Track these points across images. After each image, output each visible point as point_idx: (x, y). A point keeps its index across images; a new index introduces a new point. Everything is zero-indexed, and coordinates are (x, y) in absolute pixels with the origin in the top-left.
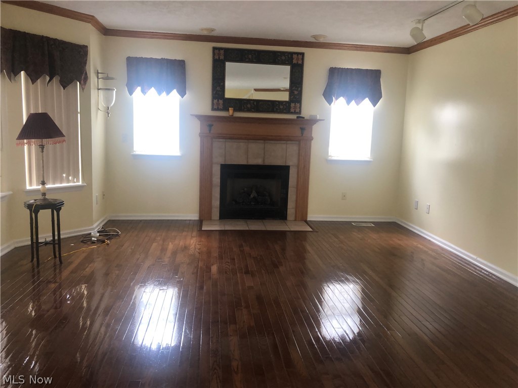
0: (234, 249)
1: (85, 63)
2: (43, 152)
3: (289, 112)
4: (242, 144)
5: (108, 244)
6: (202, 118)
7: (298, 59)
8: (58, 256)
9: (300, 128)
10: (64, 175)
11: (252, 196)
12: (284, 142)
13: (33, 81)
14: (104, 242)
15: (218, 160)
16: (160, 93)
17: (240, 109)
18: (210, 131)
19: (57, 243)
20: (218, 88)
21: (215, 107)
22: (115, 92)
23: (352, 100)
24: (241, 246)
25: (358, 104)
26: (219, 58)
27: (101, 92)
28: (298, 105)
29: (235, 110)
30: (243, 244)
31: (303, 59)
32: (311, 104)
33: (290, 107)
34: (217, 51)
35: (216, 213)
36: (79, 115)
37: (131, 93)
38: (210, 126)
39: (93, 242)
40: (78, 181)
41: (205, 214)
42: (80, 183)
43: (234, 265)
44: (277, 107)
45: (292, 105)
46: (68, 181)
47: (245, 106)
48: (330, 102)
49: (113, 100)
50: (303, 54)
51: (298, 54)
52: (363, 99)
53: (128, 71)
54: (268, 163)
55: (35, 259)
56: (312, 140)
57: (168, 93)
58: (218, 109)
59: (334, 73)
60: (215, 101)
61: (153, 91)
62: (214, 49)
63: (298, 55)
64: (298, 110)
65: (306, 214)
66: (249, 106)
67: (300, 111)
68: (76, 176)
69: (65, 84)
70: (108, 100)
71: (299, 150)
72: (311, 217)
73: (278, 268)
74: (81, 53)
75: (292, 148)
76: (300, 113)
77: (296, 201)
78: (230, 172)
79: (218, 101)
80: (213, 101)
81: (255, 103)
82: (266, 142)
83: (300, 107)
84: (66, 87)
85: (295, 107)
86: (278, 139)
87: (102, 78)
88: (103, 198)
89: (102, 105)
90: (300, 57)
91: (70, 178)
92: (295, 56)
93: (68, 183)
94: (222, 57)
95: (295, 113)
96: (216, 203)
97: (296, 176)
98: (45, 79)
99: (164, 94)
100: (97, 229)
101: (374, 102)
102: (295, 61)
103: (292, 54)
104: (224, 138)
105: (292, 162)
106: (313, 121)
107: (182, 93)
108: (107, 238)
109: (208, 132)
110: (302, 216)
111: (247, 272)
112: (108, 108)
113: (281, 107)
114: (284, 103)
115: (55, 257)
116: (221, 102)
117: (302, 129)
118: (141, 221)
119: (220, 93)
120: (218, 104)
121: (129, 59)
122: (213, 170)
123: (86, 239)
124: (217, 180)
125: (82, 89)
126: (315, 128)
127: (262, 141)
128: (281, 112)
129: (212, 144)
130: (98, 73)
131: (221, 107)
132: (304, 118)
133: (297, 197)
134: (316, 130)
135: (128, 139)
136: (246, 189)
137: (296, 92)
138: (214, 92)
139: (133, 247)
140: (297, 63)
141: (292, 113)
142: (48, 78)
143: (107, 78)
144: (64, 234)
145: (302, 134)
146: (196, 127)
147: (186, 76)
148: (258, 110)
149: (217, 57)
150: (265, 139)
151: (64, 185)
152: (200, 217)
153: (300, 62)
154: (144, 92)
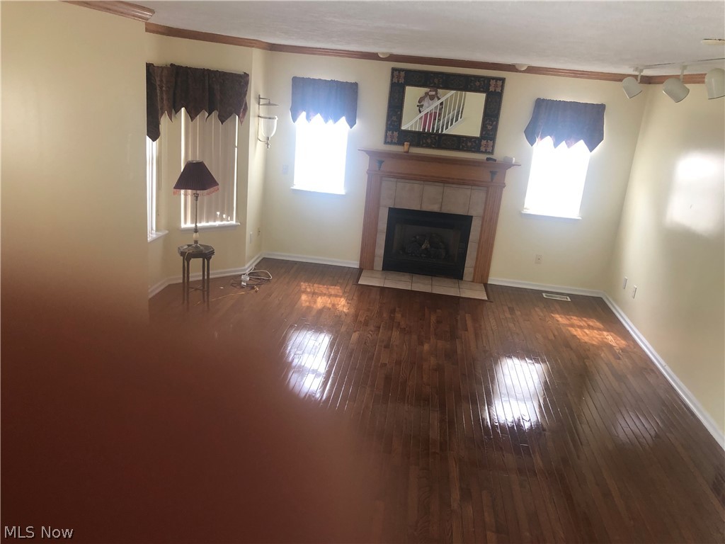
0: (385, 315)
1: (246, 94)
2: (197, 200)
3: (478, 151)
4: (417, 186)
5: (256, 291)
6: (372, 154)
7: (496, 86)
8: (206, 300)
9: (491, 172)
10: (218, 213)
11: (423, 247)
12: (470, 187)
13: (192, 119)
14: (253, 288)
15: (387, 203)
16: (326, 121)
17: (418, 145)
18: (380, 167)
19: (206, 282)
20: (394, 118)
21: (389, 140)
22: (276, 121)
23: (561, 141)
24: (393, 311)
25: (569, 146)
26: (398, 81)
27: (262, 120)
28: (490, 143)
29: (411, 145)
30: (397, 309)
31: (502, 87)
32: (509, 142)
33: (480, 145)
34: (396, 73)
35: (379, 262)
36: (236, 149)
37: (294, 120)
38: (381, 162)
39: (242, 287)
40: (232, 219)
41: (366, 263)
42: (234, 222)
43: (377, 335)
44: (464, 144)
45: (484, 142)
46: (222, 219)
47: (424, 141)
48: (532, 142)
49: (272, 130)
50: (503, 80)
51: (497, 79)
52: (577, 140)
53: (294, 93)
54: (445, 210)
55: (186, 301)
56: (504, 187)
57: (336, 121)
58: (391, 143)
59: (542, 106)
60: (389, 133)
61: (318, 118)
62: (394, 70)
63: (496, 81)
64: (489, 149)
65: (487, 276)
66: (429, 141)
67: (493, 150)
68: (230, 214)
69: (223, 119)
70: (269, 129)
71: (486, 198)
72: (494, 279)
73: (423, 345)
74: (242, 84)
75: (478, 196)
76: (492, 153)
77: (477, 258)
78: (399, 217)
79: (393, 133)
80: (386, 132)
81: (437, 138)
82: (446, 185)
83: (493, 146)
84: (224, 121)
85: (487, 146)
86: (462, 182)
87: (264, 105)
88: (259, 234)
89: (262, 135)
90: (500, 83)
91: (224, 216)
92: (493, 82)
93: (222, 221)
94: (402, 81)
95: (486, 152)
96: (380, 251)
97: (480, 229)
98: (204, 115)
99: (331, 122)
100: (249, 269)
101: (592, 146)
102: (492, 89)
103: (489, 79)
104: (394, 177)
105: (476, 211)
106: (507, 165)
107: (352, 123)
108: (256, 283)
109: (377, 169)
110: (482, 277)
111: (386, 347)
112: (268, 138)
113: (469, 144)
114: (473, 140)
115: (204, 301)
116: (396, 134)
117: (493, 173)
118: (296, 263)
119: (396, 124)
120: (392, 137)
121: (295, 80)
122: (380, 215)
123: (235, 281)
124: (383, 225)
125: (241, 122)
126: (510, 173)
127: (442, 184)
128: (469, 150)
129: (381, 183)
130: (260, 98)
131: (395, 140)
132: (495, 160)
133: (477, 255)
134: (510, 176)
135: (288, 170)
136: (418, 237)
137: (490, 127)
138: (389, 123)
139: (281, 299)
140: (495, 90)
141: (482, 152)
142: (207, 114)
143: (269, 104)
144: (214, 274)
145: (492, 179)
146: (364, 163)
147: (358, 103)
148: (439, 147)
149: (395, 80)
150: (445, 181)
151: (218, 223)
152: (361, 264)
153: (499, 90)
154: (308, 118)
